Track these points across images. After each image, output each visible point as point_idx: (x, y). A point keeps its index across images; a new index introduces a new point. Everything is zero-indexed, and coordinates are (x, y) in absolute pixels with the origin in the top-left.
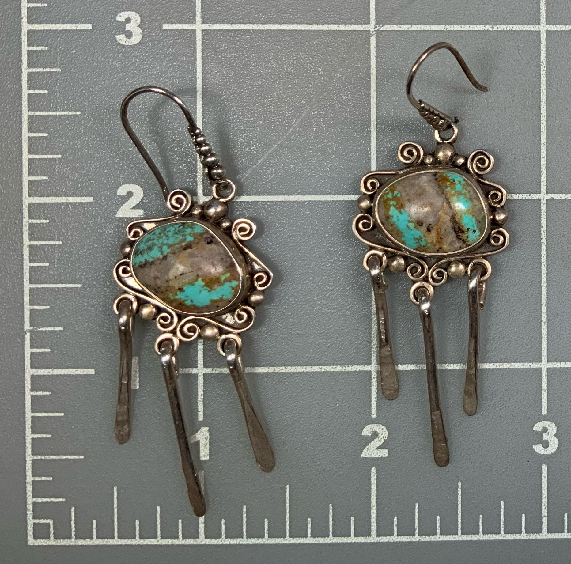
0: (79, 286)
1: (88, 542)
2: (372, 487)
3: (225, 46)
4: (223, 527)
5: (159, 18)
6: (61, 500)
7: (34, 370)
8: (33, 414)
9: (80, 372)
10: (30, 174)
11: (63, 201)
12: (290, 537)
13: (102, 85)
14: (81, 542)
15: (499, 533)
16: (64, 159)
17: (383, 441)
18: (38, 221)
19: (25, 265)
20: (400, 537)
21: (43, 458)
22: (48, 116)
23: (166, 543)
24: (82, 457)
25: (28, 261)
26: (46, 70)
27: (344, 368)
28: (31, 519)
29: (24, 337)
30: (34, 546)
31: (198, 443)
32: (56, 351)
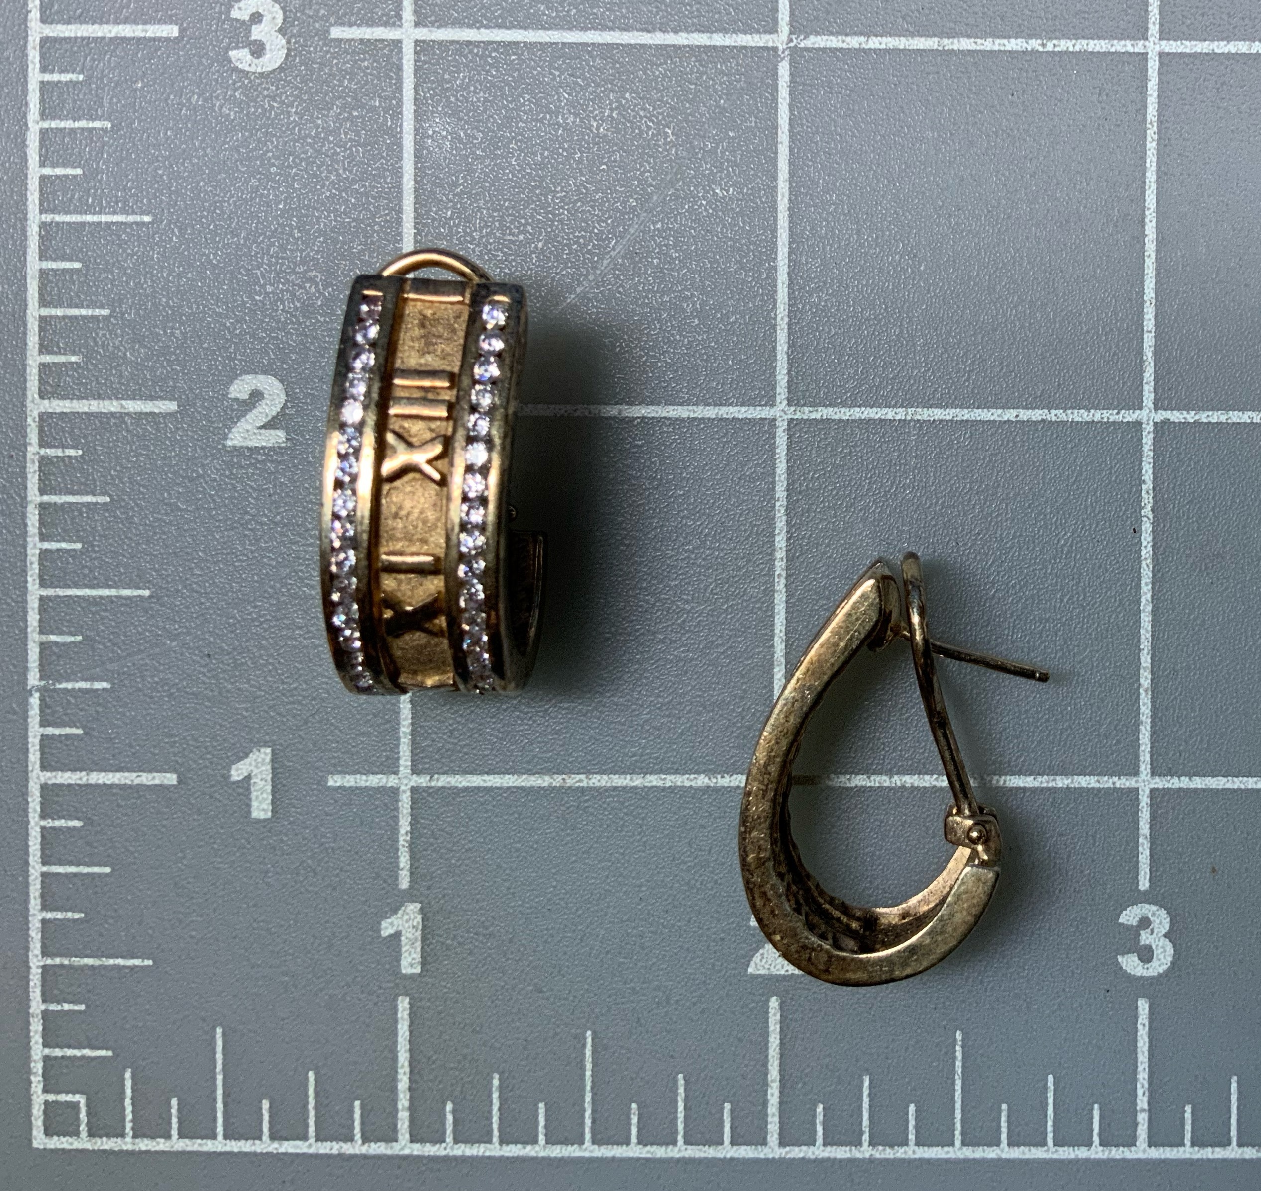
0: (146, 593)
1: (161, 1145)
2: (771, 1039)
3: (465, 77)
4: (450, 1118)
5: (322, 12)
6: (103, 1053)
7: (49, 774)
8: (45, 869)
9: (146, 779)
10: (44, 348)
11: (113, 409)
12: (593, 1143)
13: (198, 159)
14: (144, 1145)
15: (1043, 1143)
16: (115, 318)
18: (59, 452)
19: (30, 546)
20: (829, 1148)
21: (66, 962)
22: (83, 224)
23: (328, 1151)
24: (150, 962)
25: (37, 539)
26: (77, 125)
27: (714, 780)
28: (40, 1091)
29: (26, 702)
30: (45, 1149)
31: (397, 935)
32: (95, 734)
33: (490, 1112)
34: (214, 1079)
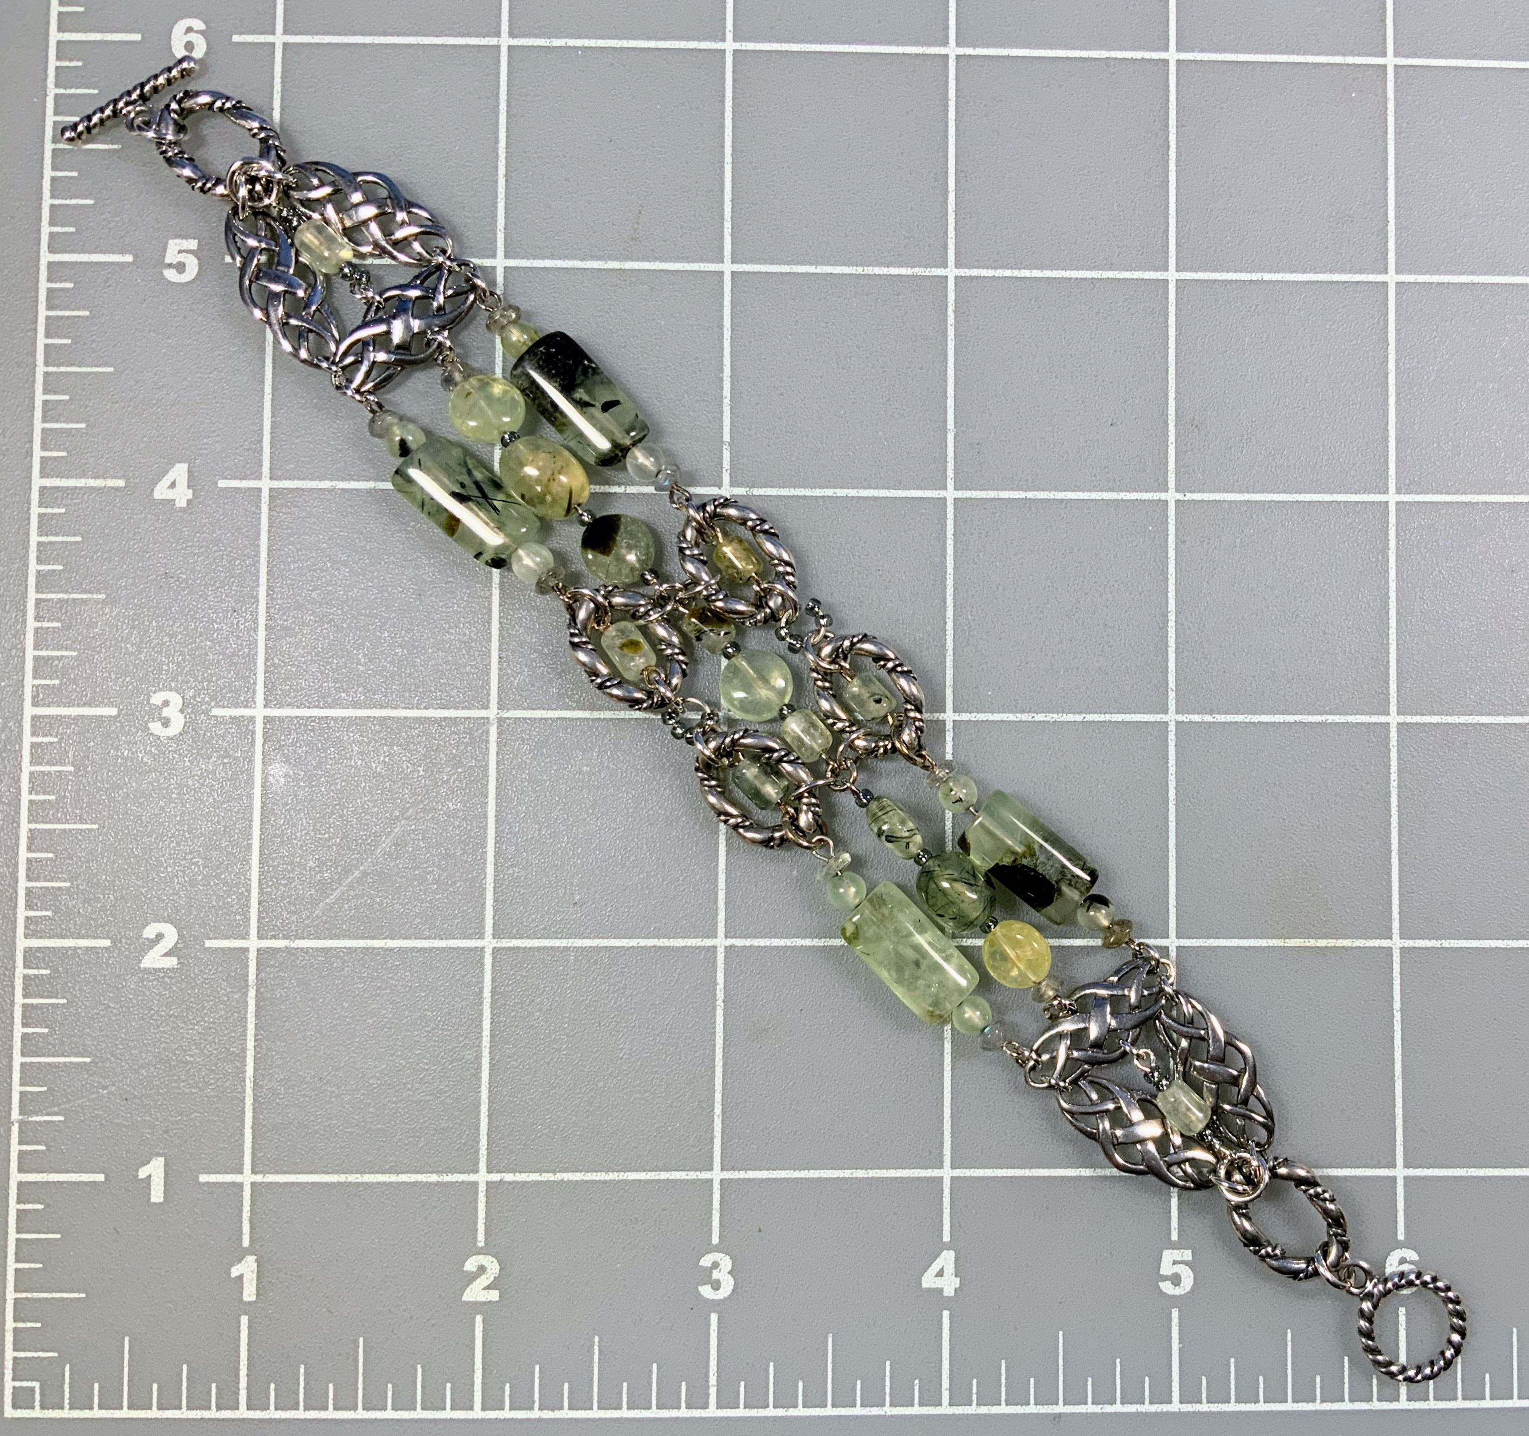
0: (88, 1060)
1: (86, 1414)
2: (477, 1342)
3: (294, 737)
4: (273, 1393)
5: (207, 699)
6: (51, 1354)
7: (22, 1175)
8: (18, 1236)
9: (84, 1177)
10: (28, 907)
11: (70, 945)
12: (364, 1409)
13: (127, 789)
14: (76, 1414)
15: (650, 1407)
16: (73, 888)
17: (492, 1279)
18: (35, 972)
19: (15, 1031)
20: (513, 1412)
21: (29, 1295)
22: (55, 830)
23: (194, 1416)
24: (83, 1296)
25: (20, 1025)
26: (52, 768)
27: (442, 1177)
28: (10, 1379)
29: (9, 1130)
30: (12, 1418)
31: (241, 1277)
32: (53, 1149)
33: (298, 1390)
34: (123, 1370)
